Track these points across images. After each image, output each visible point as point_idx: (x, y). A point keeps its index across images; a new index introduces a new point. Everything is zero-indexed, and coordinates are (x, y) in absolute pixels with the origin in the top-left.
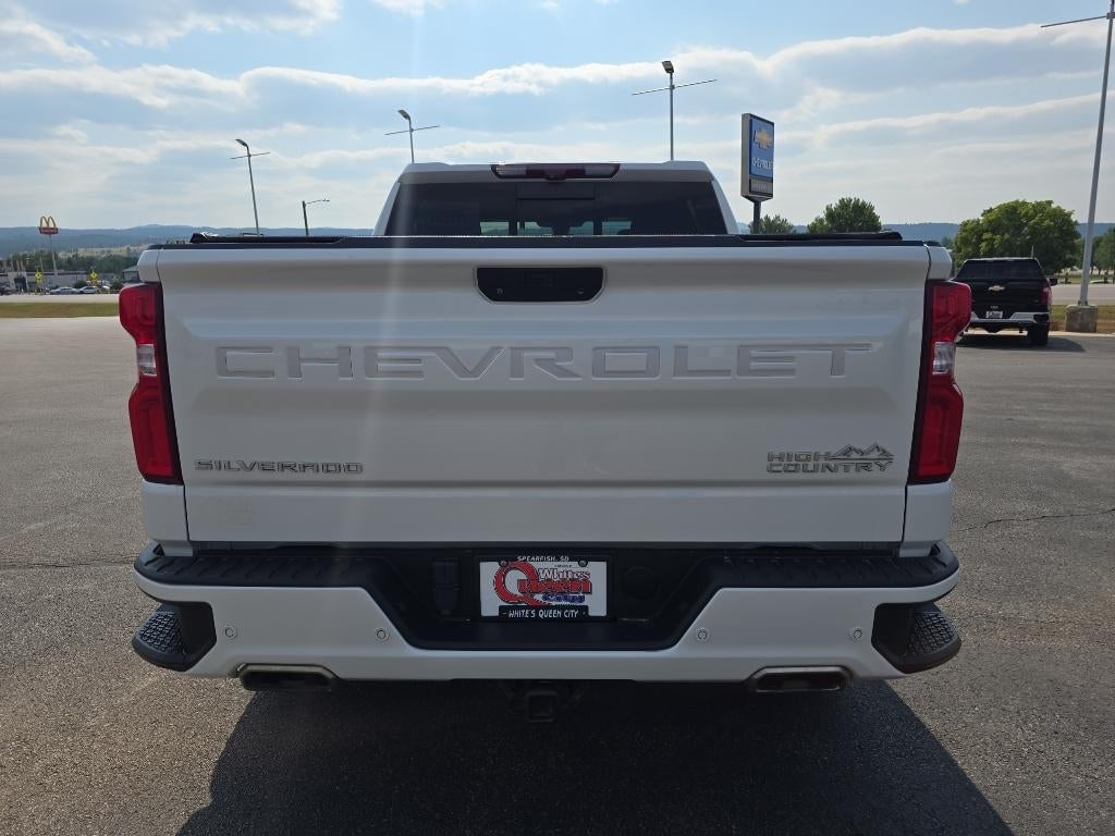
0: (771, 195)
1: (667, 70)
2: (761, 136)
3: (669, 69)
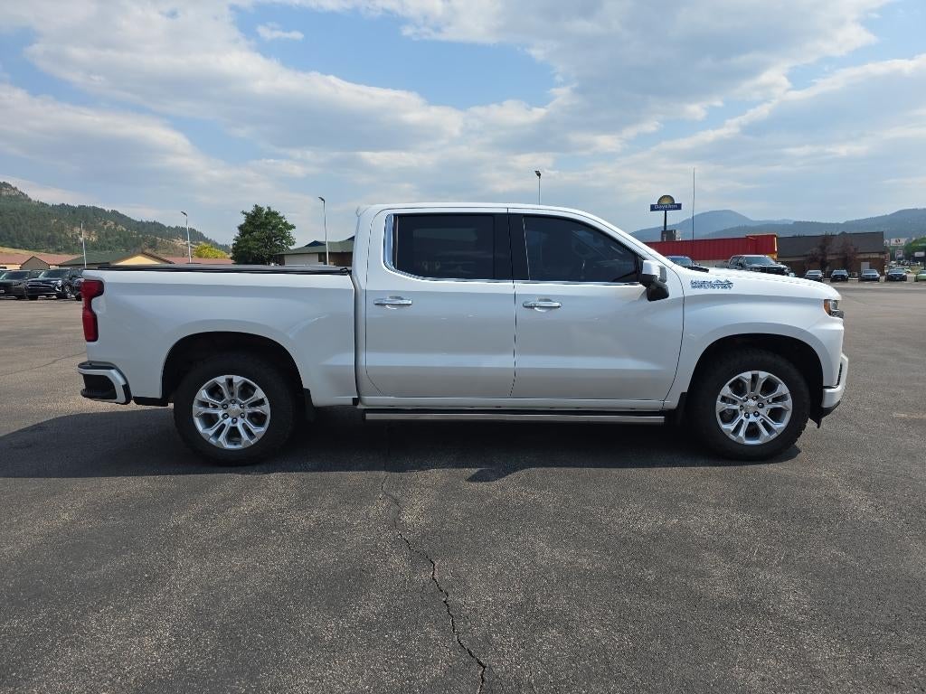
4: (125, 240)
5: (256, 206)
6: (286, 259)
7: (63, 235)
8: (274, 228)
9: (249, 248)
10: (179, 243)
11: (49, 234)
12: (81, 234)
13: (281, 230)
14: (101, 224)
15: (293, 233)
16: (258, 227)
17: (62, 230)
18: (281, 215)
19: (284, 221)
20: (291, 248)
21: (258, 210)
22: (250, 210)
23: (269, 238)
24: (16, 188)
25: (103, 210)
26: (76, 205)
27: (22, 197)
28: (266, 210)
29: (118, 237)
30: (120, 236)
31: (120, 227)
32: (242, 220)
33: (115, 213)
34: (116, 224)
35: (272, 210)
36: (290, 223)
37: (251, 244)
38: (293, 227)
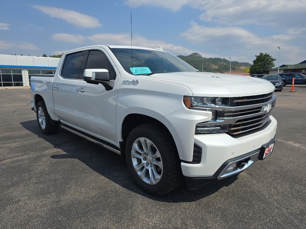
4: (226, 68)
5: (261, 53)
6: (270, 72)
7: (209, 67)
8: (267, 60)
9: (255, 69)
10: (243, 68)
11: (205, 67)
12: (214, 66)
13: (270, 61)
14: (220, 63)
15: (274, 62)
16: (260, 61)
17: (209, 65)
18: (270, 55)
19: (271, 58)
20: (273, 68)
21: (262, 54)
22: (258, 54)
23: (264, 65)
24: (199, 54)
25: (221, 59)
26: (214, 58)
27: (201, 57)
28: (264, 54)
29: (223, 67)
30: (224, 66)
31: (225, 64)
32: (255, 58)
33: (224, 59)
34: (224, 63)
35: (267, 54)
36: (274, 58)
37: (256, 67)
38: (275, 60)
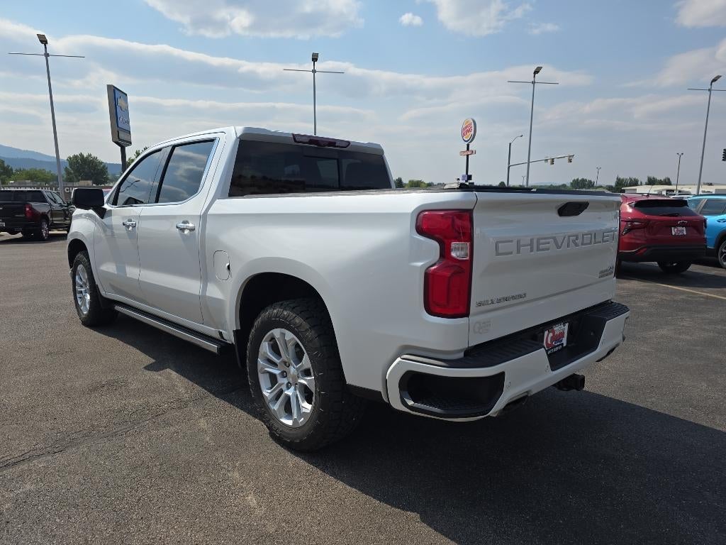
0: (131, 143)
1: (42, 42)
2: (120, 102)
3: (43, 40)
